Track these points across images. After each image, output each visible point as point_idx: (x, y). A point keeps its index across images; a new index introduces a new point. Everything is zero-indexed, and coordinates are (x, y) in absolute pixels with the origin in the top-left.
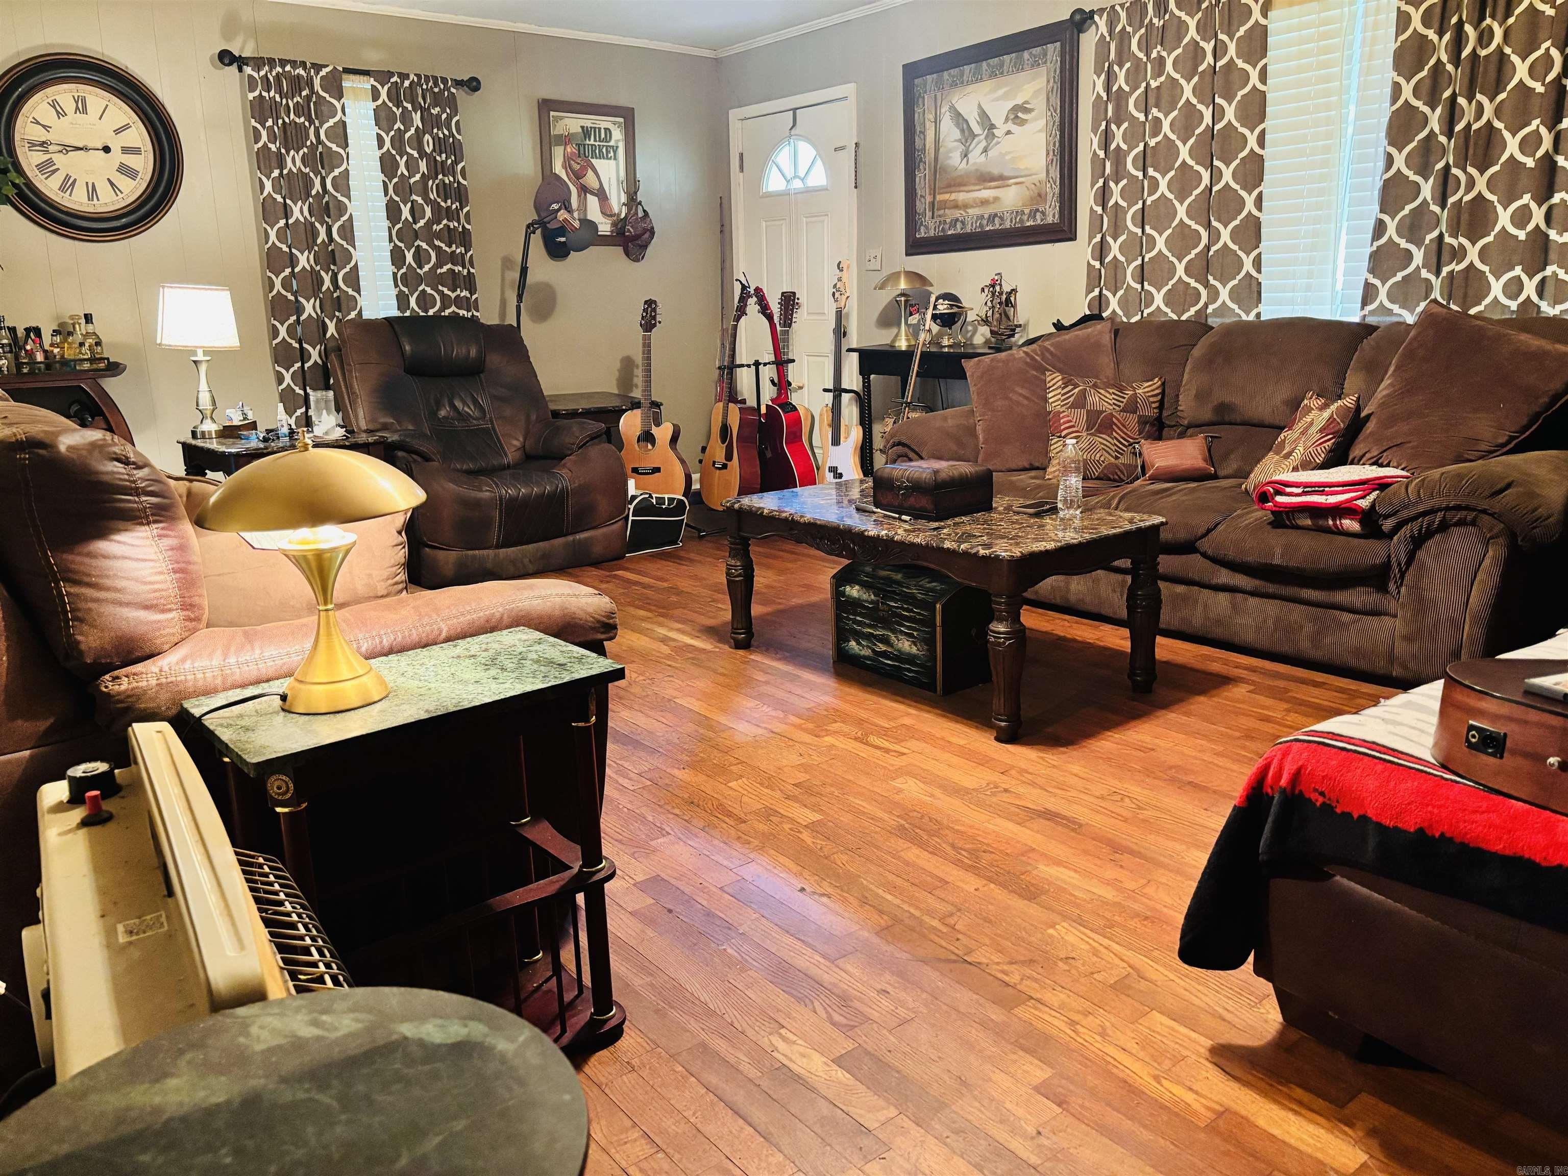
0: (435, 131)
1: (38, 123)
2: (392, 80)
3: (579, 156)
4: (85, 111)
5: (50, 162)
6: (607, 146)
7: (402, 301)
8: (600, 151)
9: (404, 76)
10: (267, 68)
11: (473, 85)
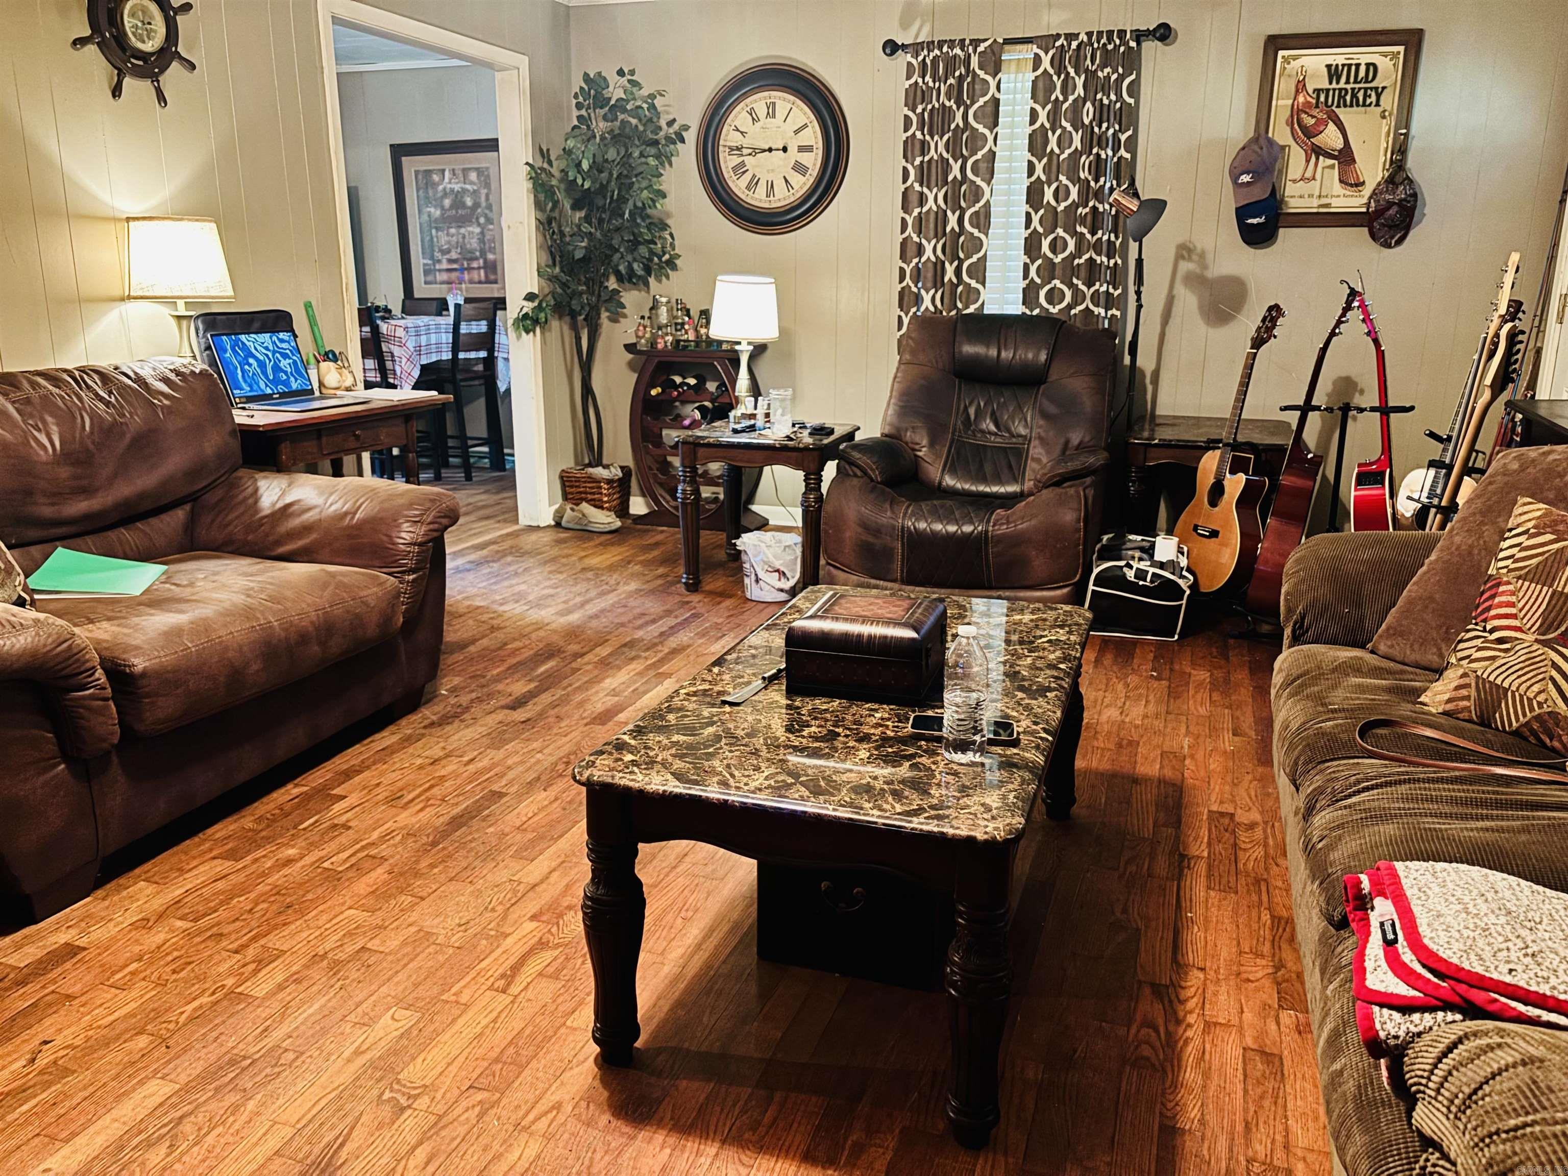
0: (1099, 96)
1: (738, 130)
2: (1058, 44)
3: (1317, 106)
4: (774, 116)
5: (743, 164)
6: (1366, 89)
7: (1029, 295)
8: (1354, 95)
9: (1070, 37)
10: (926, 52)
11: (1164, 33)
